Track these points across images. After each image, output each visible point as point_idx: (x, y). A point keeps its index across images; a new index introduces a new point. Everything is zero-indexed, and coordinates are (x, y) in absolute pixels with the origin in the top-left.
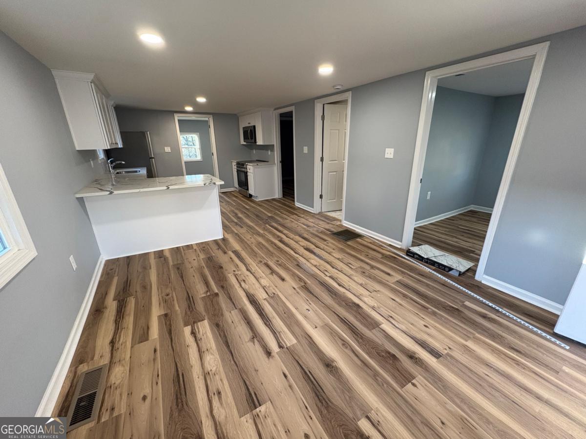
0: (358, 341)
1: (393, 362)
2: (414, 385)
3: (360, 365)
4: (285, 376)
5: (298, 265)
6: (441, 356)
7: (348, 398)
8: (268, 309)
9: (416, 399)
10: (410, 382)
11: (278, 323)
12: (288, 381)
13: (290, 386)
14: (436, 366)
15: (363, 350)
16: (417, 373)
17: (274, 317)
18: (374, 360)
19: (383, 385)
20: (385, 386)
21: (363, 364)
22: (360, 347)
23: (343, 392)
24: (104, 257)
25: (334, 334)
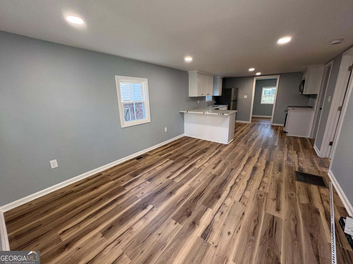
0: (191, 200)
1: (185, 215)
2: (176, 223)
3: (177, 202)
4: (161, 183)
5: (232, 169)
6: (205, 239)
7: (159, 200)
8: (191, 170)
9: (168, 224)
10: (177, 221)
11: (185, 175)
12: (160, 184)
13: (158, 186)
14: (195, 235)
15: (186, 203)
16: (183, 225)
17: (187, 173)
18: (182, 207)
19: (170, 211)
20: (170, 212)
21: (178, 203)
22: (188, 201)
23: (161, 199)
24: (185, 134)
25: (189, 192)
